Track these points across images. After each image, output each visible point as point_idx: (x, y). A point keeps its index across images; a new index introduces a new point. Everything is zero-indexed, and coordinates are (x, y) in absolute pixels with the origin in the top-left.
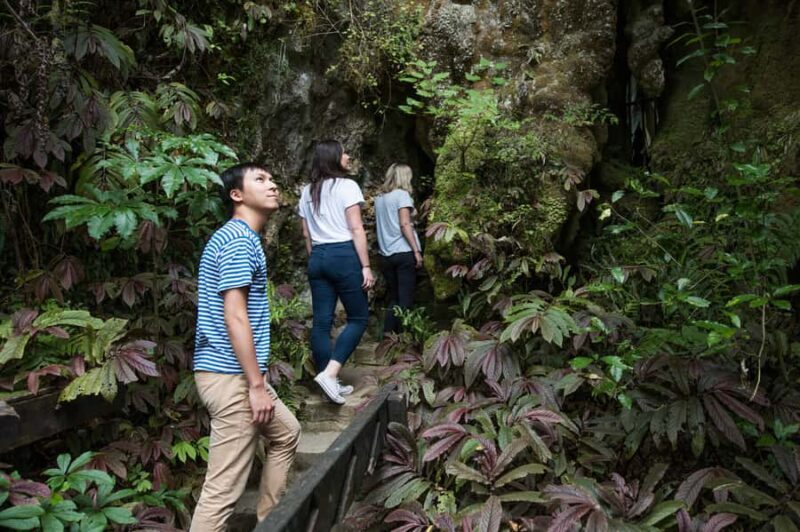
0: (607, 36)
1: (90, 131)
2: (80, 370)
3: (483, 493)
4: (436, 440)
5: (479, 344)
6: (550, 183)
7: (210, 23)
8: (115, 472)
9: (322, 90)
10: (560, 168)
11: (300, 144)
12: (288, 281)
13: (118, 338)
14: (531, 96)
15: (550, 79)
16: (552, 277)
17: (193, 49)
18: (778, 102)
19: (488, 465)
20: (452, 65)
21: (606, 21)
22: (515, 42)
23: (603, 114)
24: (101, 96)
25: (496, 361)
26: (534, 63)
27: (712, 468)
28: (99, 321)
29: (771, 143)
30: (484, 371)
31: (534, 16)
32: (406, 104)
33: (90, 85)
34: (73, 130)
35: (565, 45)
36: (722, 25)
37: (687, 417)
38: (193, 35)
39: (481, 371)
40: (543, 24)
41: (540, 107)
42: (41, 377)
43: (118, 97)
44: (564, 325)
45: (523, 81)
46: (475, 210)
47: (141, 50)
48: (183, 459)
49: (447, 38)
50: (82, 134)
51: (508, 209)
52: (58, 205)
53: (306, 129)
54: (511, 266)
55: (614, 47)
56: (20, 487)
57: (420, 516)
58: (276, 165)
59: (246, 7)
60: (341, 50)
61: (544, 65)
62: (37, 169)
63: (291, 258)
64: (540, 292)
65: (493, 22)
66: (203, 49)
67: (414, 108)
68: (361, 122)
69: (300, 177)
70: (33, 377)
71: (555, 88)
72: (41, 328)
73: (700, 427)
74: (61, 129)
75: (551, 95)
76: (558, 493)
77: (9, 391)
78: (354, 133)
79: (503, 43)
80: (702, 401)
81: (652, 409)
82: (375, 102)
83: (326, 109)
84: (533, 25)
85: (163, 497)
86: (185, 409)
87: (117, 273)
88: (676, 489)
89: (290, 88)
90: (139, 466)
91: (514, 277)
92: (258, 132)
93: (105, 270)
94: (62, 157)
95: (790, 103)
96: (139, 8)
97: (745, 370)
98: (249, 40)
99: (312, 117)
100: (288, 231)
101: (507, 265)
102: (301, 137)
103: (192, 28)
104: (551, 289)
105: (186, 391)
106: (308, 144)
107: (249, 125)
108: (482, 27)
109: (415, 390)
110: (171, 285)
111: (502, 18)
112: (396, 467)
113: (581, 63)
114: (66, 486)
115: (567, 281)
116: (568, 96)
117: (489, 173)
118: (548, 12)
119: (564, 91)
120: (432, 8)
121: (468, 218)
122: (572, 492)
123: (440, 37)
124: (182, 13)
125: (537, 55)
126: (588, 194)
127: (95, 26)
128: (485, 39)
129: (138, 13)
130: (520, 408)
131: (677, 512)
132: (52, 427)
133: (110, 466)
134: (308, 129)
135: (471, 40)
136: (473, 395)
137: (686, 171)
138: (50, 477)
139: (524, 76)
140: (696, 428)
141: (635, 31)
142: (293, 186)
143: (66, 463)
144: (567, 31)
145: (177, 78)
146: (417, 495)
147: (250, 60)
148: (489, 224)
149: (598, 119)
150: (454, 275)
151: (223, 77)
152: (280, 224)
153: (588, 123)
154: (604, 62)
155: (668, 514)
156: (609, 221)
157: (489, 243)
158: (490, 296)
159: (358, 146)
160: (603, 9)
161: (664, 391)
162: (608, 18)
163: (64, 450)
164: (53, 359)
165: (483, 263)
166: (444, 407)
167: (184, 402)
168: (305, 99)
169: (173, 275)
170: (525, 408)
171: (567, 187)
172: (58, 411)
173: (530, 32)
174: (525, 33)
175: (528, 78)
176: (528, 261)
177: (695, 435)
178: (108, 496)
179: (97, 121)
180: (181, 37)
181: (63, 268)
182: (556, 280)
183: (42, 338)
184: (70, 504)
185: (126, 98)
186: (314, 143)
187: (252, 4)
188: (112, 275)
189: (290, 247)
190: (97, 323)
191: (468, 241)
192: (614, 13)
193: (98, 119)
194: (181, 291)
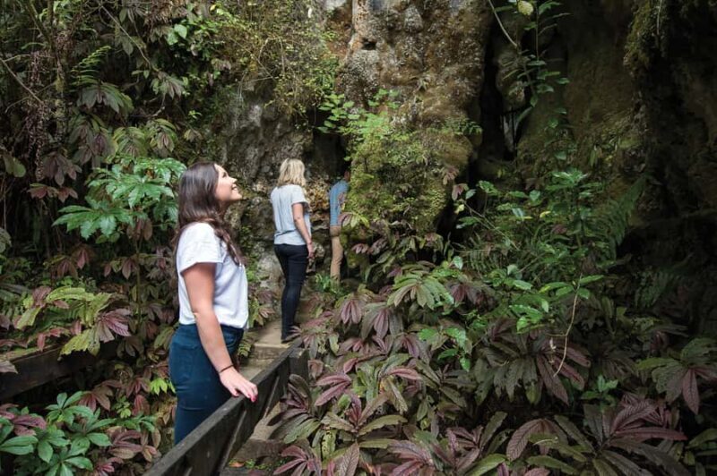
0: (477, 67)
1: (97, 157)
2: (78, 331)
3: (349, 440)
4: (328, 387)
5: (374, 305)
6: (433, 179)
7: (187, 76)
8: (102, 404)
9: (270, 115)
10: (440, 167)
11: (255, 155)
12: (249, 252)
13: (104, 307)
14: (420, 114)
15: (434, 101)
16: (435, 250)
17: (172, 95)
18: (610, 111)
19: (355, 416)
20: (363, 93)
21: (475, 56)
22: (408, 75)
23: (470, 126)
24: (106, 132)
25: (385, 320)
26: (422, 89)
27: (540, 419)
28: (91, 295)
29: (605, 143)
30: (375, 327)
31: (422, 55)
32: (323, 125)
33: (99, 125)
34: (84, 157)
35: (445, 75)
36: (542, 63)
37: (524, 374)
38: (173, 85)
39: (373, 327)
40: (429, 60)
41: (427, 122)
42: (47, 338)
43: (119, 132)
44: (436, 291)
45: (414, 103)
46: (375, 202)
47: (137, 98)
48: (157, 392)
49: (358, 75)
50: (91, 159)
51: (398, 201)
52: (65, 213)
53: (260, 145)
54: (402, 243)
55: (483, 73)
56: (24, 421)
57: (307, 454)
58: (239, 170)
59: (213, 62)
60: (276, 90)
61: (430, 91)
62: (57, 186)
63: (251, 236)
64: (427, 263)
65: (392, 62)
66: (180, 95)
67: (329, 129)
68: (301, 137)
69: (257, 178)
70: (41, 337)
71: (438, 107)
72: (51, 302)
73: (533, 384)
74: (77, 158)
75: (435, 112)
76: (399, 447)
77: (24, 348)
78: (296, 144)
79: (399, 76)
80: (535, 361)
81: (498, 364)
82: (305, 124)
83: (274, 129)
84: (421, 62)
85: (140, 421)
86: (162, 353)
87: (122, 253)
88: (510, 436)
89: (247, 116)
90: (125, 397)
91: (404, 251)
92: (224, 149)
93: (113, 252)
94: (74, 177)
95: (619, 111)
96: (135, 69)
97: (553, 348)
98: (215, 85)
99: (264, 135)
100: (248, 217)
101: (398, 242)
102: (256, 150)
103: (174, 80)
104: (435, 260)
105: (164, 340)
106: (262, 154)
107: (215, 144)
108: (384, 65)
109: (323, 342)
110: (156, 262)
111: (398, 58)
112: (294, 410)
113: (459, 88)
114: (61, 418)
115: (447, 253)
116: (448, 112)
117: (386, 173)
118: (433, 52)
119: (445, 109)
120: (348, 54)
121: (370, 208)
122: (410, 447)
123: (354, 74)
124: (166, 70)
125: (425, 83)
126: (460, 187)
127: (105, 84)
128: (386, 74)
129: (134, 73)
130: (388, 365)
131: (498, 467)
132: (55, 373)
133: (98, 400)
134: (262, 144)
135: (376, 75)
136: (367, 346)
137: (543, 164)
138: (50, 411)
139: (415, 100)
140: (529, 384)
141: (500, 61)
142: (251, 185)
143: (63, 401)
144: (447, 65)
145: (162, 116)
146: (308, 434)
147: (216, 99)
148: (386, 212)
149: (468, 129)
150: (357, 252)
151: (192, 113)
152: (241, 212)
153: (459, 133)
154: (475, 85)
155: (490, 468)
156: (463, 214)
157: (385, 226)
158: (385, 266)
159: (300, 153)
160: (473, 48)
161: (507, 350)
162: (477, 54)
163: (62, 390)
164: (59, 323)
165: (380, 241)
166: (345, 355)
167: (162, 348)
168: (258, 124)
169: (159, 254)
170: (392, 366)
171: (445, 182)
172: (61, 362)
173: (419, 67)
174: (415, 68)
175: (418, 101)
176: (415, 239)
177: (528, 390)
178: (94, 424)
179: (102, 150)
180: (165, 87)
181: (79, 253)
182: (438, 252)
183: (51, 308)
184: (61, 433)
185: (125, 132)
186: (266, 153)
187: (217, 60)
188: (118, 255)
189: (250, 229)
190: (90, 297)
191: (368, 226)
192: (482, 50)
193: (103, 149)
194: (162, 266)
